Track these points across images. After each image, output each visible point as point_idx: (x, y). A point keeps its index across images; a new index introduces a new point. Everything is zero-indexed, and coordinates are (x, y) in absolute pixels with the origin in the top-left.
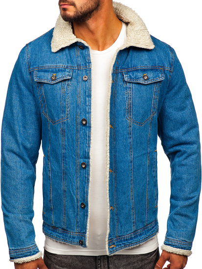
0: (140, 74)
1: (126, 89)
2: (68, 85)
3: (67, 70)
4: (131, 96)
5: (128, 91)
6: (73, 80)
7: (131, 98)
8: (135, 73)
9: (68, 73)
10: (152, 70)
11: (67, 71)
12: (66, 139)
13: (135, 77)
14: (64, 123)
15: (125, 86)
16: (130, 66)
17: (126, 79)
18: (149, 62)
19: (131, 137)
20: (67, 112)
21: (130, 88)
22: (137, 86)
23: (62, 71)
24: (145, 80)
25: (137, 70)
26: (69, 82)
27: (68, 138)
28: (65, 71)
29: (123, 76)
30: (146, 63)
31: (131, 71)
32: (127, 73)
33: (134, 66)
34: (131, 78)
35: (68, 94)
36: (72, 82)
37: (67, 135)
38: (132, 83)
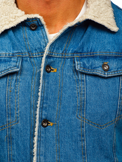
0: (98, 63)
1: (78, 83)
2: (17, 81)
3: (12, 59)
4: (84, 91)
5: (80, 85)
6: (25, 72)
7: (84, 94)
8: (92, 61)
9: (14, 64)
10: (116, 57)
11: (14, 61)
12: (15, 148)
13: (91, 66)
14: (12, 128)
15: (75, 77)
16: (85, 50)
17: (78, 68)
18: (113, 46)
19: (84, 140)
20: (15, 115)
21: (83, 81)
22: (92, 79)
23: (5, 61)
24: (105, 71)
25: (94, 57)
26: (18, 77)
27: (18, 145)
28: (10, 61)
29: (75, 63)
30: (109, 47)
31: (86, 57)
32: (80, 59)
33: (91, 50)
34: (84, 67)
35: (17, 93)
36: (23, 77)
37: (17, 142)
38: (86, 74)
